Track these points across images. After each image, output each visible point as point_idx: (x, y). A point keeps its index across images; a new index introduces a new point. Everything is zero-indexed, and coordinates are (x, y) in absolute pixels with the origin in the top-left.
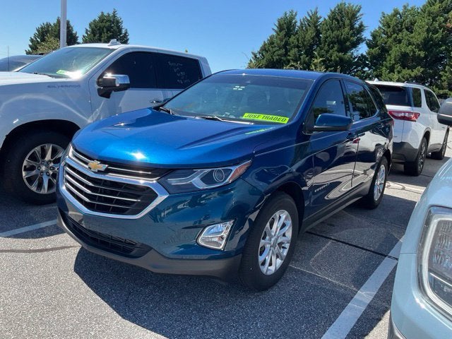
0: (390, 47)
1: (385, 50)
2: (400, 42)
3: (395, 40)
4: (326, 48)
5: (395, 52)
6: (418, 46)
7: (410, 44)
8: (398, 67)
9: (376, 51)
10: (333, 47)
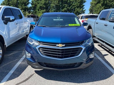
0: (37, 5)
1: (36, 5)
2: (39, 3)
3: (37, 3)
4: (21, 5)
5: (38, 6)
6: (43, 4)
7: (41, 4)
8: (40, 10)
9: (34, 5)
10: (23, 5)
